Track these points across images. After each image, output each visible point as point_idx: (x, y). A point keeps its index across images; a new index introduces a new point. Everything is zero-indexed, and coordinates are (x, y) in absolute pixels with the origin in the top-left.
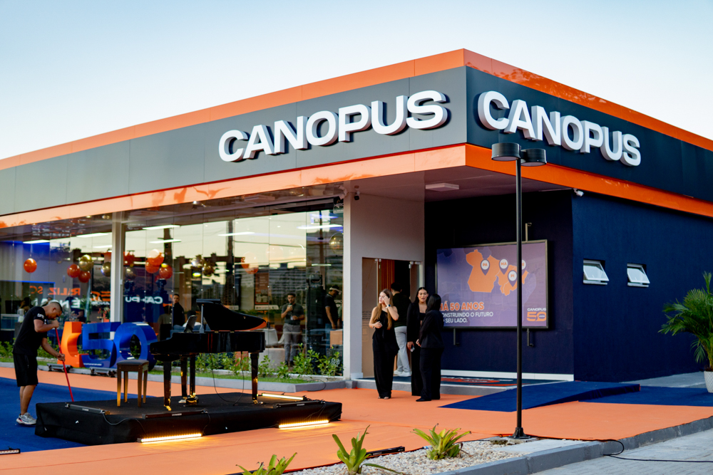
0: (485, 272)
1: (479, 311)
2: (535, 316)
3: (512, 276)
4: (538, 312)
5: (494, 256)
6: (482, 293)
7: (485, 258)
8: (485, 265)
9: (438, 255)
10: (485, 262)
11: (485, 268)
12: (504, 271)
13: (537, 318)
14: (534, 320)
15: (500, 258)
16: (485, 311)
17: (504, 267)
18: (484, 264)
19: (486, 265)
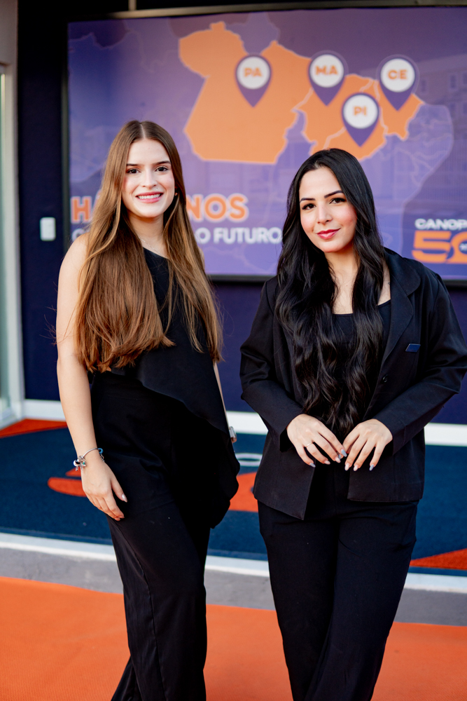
0: (253, 96)
1: (228, 224)
2: (446, 247)
3: (358, 110)
4: (455, 233)
5: (290, 42)
6: (241, 166)
7: (254, 50)
8: (254, 72)
9: (72, 43)
10: (254, 63)
11: (253, 83)
12: (326, 95)
13: (451, 253)
14: (440, 259)
15: (311, 50)
16: (250, 224)
17: (327, 81)
18: (248, 72)
19: (257, 73)
